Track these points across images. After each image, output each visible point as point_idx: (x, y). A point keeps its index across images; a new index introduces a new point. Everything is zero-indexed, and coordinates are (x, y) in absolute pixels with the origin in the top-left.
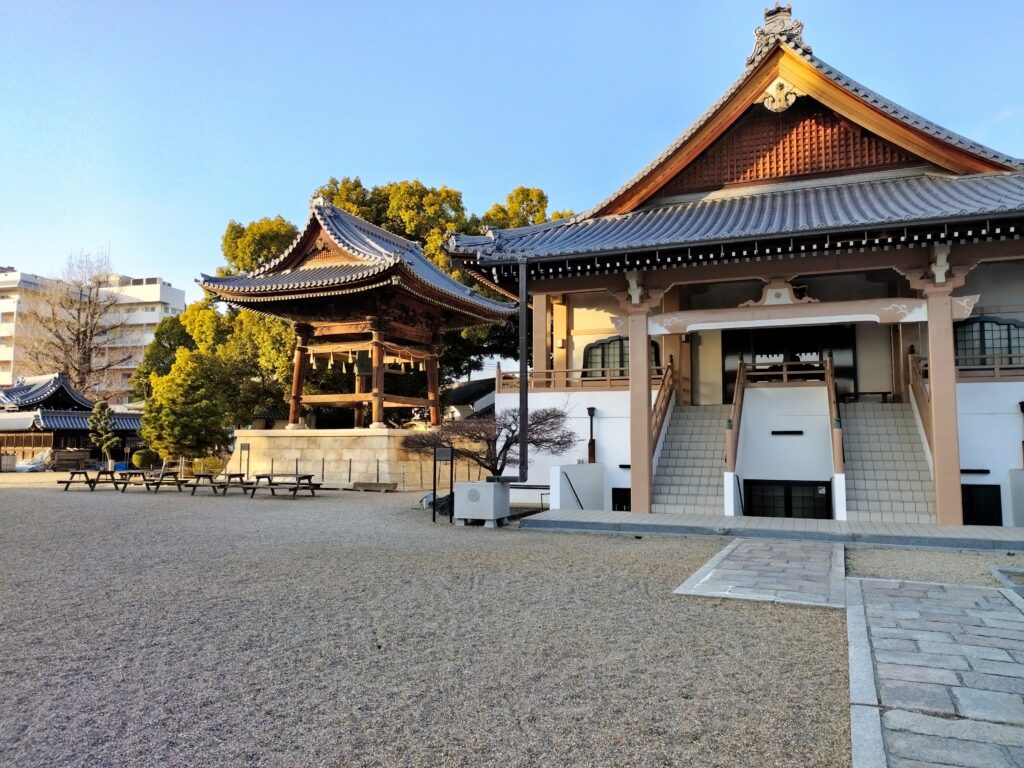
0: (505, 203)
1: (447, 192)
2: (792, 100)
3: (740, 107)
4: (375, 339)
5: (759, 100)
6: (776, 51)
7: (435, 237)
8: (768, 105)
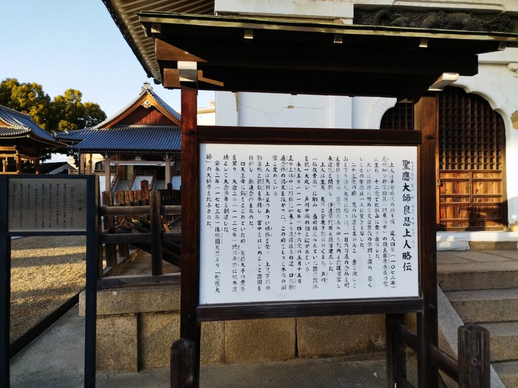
0: (63, 95)
1: (36, 85)
2: (150, 106)
3: (138, 105)
4: (17, 154)
5: (142, 105)
6: (146, 94)
7: (34, 110)
8: (144, 106)
